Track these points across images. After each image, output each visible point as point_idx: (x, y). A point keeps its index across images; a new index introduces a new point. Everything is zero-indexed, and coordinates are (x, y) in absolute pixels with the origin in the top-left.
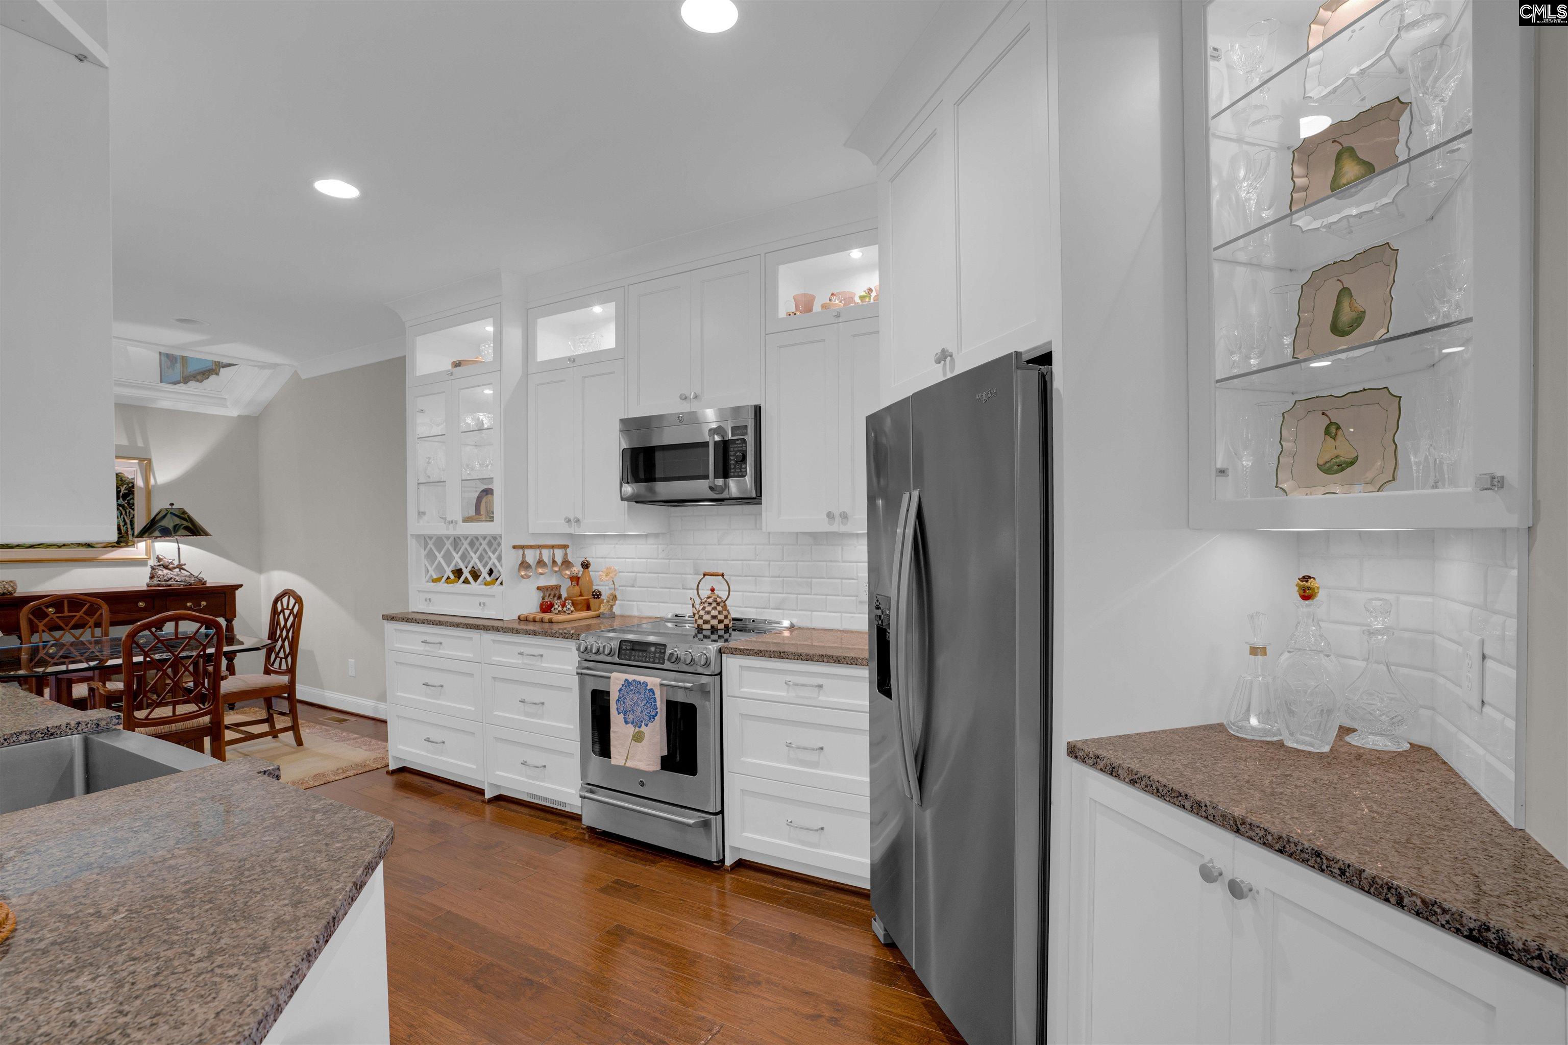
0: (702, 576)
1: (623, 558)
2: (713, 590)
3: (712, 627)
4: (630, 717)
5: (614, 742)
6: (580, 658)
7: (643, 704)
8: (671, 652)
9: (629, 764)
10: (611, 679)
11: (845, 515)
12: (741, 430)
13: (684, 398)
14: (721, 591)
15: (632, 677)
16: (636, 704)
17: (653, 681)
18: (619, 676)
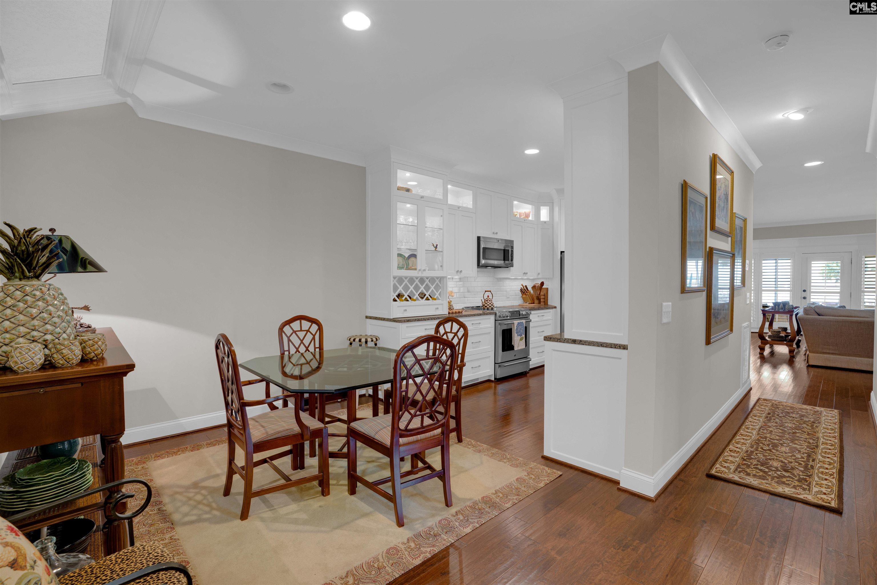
2: (488, 296)
4: (519, 334)
5: (515, 343)
6: (495, 320)
7: (522, 329)
8: (521, 312)
9: (519, 349)
10: (514, 323)
11: (527, 273)
12: (512, 247)
13: (494, 233)
14: (490, 297)
15: (519, 321)
16: (521, 329)
17: (524, 321)
18: (516, 322)
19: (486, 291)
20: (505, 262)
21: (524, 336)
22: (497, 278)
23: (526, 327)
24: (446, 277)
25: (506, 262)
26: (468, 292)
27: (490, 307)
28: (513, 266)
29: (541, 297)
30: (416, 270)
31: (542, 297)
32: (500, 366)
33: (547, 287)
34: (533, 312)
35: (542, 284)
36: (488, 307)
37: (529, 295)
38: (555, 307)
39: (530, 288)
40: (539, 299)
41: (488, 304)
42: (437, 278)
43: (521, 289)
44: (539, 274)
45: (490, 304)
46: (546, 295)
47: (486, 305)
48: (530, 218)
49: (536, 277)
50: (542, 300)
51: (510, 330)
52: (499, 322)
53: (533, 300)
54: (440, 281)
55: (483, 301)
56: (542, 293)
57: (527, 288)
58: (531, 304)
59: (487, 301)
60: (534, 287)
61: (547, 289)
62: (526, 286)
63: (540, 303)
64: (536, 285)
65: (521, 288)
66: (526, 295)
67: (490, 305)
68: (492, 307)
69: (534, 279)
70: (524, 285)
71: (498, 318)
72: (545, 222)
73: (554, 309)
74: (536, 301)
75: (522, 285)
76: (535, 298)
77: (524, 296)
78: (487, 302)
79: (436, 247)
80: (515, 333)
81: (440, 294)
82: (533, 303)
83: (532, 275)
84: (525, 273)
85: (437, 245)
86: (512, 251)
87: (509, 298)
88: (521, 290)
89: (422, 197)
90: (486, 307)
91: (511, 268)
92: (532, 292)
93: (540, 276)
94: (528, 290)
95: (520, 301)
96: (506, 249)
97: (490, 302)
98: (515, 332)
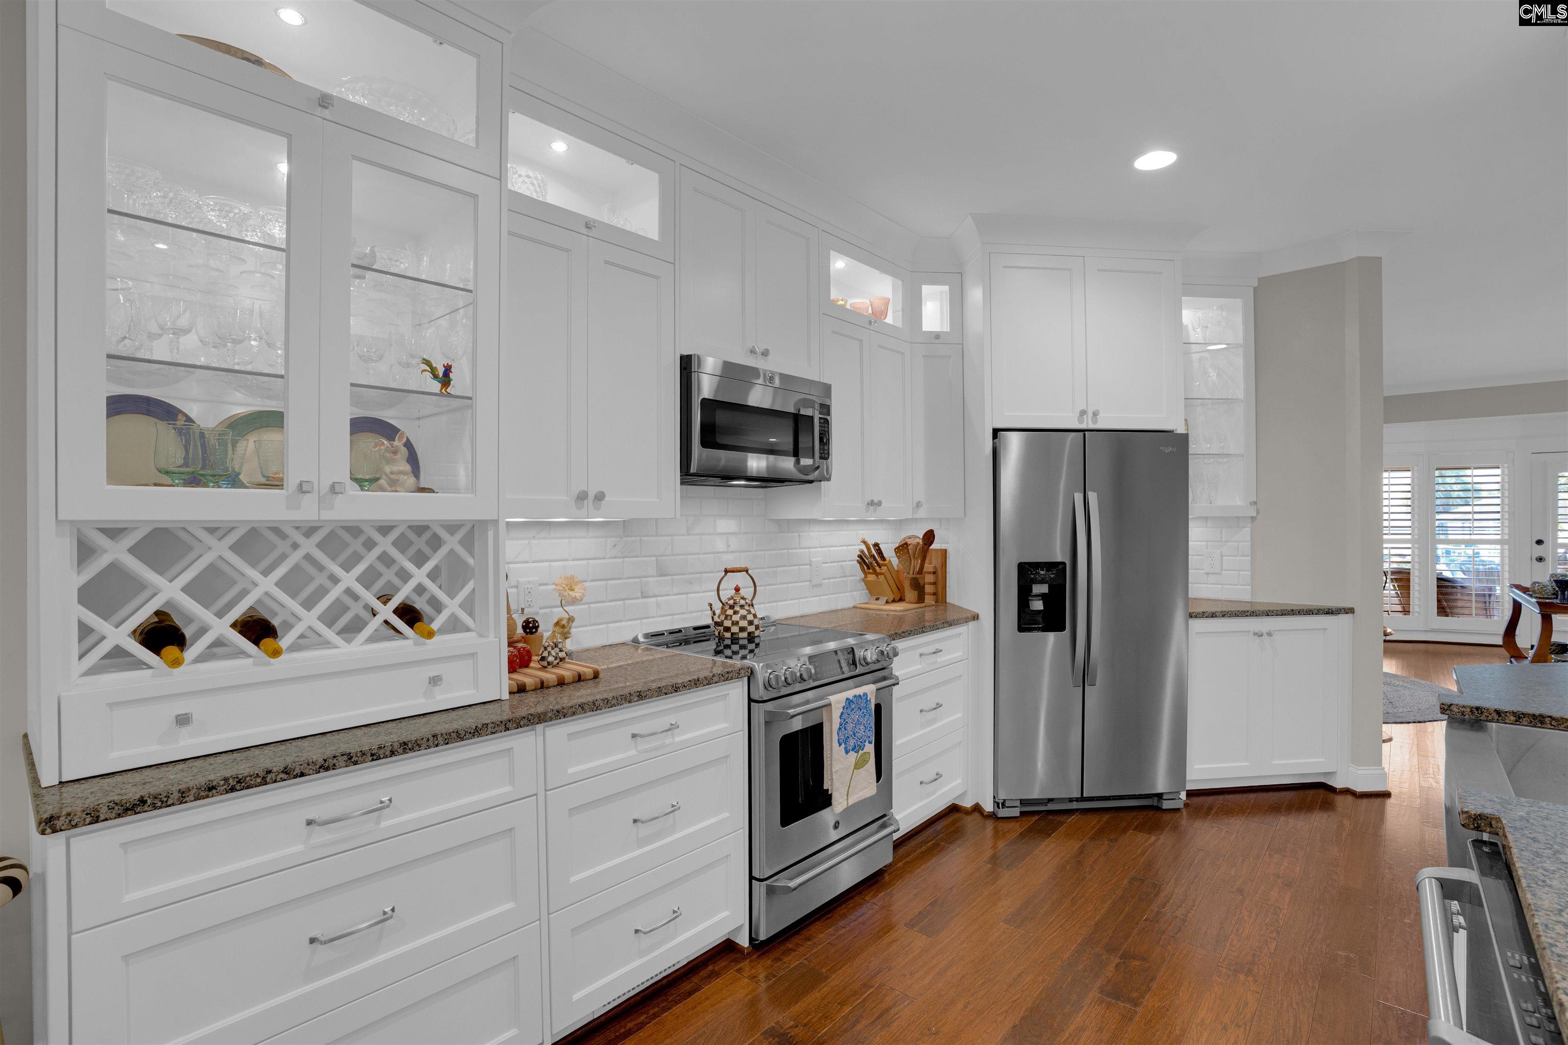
0: (724, 573)
1: (546, 561)
2: (737, 589)
3: (749, 634)
4: (852, 742)
5: (837, 784)
6: (750, 700)
7: (864, 721)
8: (859, 653)
9: (851, 802)
10: (829, 705)
11: (879, 504)
12: (826, 409)
13: (753, 351)
14: (747, 592)
15: (850, 694)
16: (859, 723)
17: (869, 689)
18: (838, 699)
19: (726, 571)
20: (798, 462)
21: (870, 748)
22: (779, 522)
23: (878, 708)
24: (496, 522)
25: (806, 462)
26: (662, 573)
27: (742, 629)
28: (829, 479)
29: (927, 580)
30: (279, 486)
31: (929, 578)
32: (771, 891)
33: (943, 547)
34: (900, 645)
35: (929, 537)
36: (735, 629)
37: (888, 575)
38: (976, 617)
39: (889, 552)
40: (918, 586)
41: (736, 618)
42: (452, 528)
43: (860, 556)
44: (918, 505)
45: (744, 617)
46: (939, 571)
47: (728, 623)
48: (889, 320)
49: (909, 515)
50: (929, 589)
51: (815, 734)
52: (770, 706)
53: (900, 589)
54: (468, 543)
55: (717, 607)
56: (928, 567)
57: (880, 552)
58: (894, 601)
59: (732, 607)
60: (902, 549)
61: (944, 553)
62: (876, 545)
63: (921, 599)
64: (909, 541)
65: (862, 551)
66: (877, 574)
67: (743, 623)
68: (751, 629)
69: (901, 522)
70: (871, 542)
71: (760, 692)
72: (937, 336)
73: (972, 624)
74: (910, 594)
75: (864, 542)
76: (907, 585)
77: (872, 577)
78: (730, 612)
79: (445, 379)
80: (835, 744)
81: (468, 606)
82: (901, 600)
83: (895, 508)
84: (871, 503)
85: (448, 369)
86: (825, 423)
87: (820, 585)
88: (862, 559)
89: (325, 101)
90: (727, 629)
91: (824, 484)
92: (895, 561)
93: (922, 513)
94: (883, 559)
95: (856, 594)
96: (802, 412)
97: (743, 612)
98: (835, 738)
